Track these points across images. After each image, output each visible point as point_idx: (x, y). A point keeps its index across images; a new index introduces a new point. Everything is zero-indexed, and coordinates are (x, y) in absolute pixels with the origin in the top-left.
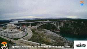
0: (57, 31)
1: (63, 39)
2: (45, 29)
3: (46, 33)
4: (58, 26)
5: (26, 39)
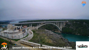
0: (59, 31)
1: (64, 39)
2: (46, 30)
3: (47, 34)
4: (59, 26)
5: (27, 40)
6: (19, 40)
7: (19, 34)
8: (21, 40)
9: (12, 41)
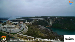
0: (49, 26)
1: (54, 33)
2: (39, 25)
3: (39, 28)
4: (50, 22)
6: (16, 33)
7: (16, 29)
8: (17, 34)
9: (11, 35)
